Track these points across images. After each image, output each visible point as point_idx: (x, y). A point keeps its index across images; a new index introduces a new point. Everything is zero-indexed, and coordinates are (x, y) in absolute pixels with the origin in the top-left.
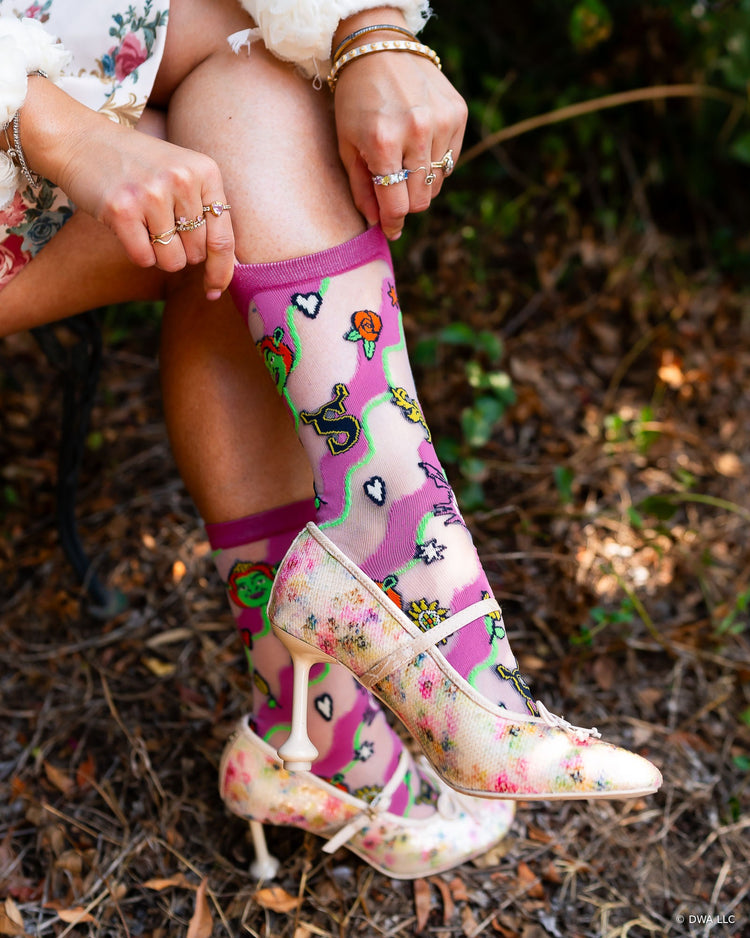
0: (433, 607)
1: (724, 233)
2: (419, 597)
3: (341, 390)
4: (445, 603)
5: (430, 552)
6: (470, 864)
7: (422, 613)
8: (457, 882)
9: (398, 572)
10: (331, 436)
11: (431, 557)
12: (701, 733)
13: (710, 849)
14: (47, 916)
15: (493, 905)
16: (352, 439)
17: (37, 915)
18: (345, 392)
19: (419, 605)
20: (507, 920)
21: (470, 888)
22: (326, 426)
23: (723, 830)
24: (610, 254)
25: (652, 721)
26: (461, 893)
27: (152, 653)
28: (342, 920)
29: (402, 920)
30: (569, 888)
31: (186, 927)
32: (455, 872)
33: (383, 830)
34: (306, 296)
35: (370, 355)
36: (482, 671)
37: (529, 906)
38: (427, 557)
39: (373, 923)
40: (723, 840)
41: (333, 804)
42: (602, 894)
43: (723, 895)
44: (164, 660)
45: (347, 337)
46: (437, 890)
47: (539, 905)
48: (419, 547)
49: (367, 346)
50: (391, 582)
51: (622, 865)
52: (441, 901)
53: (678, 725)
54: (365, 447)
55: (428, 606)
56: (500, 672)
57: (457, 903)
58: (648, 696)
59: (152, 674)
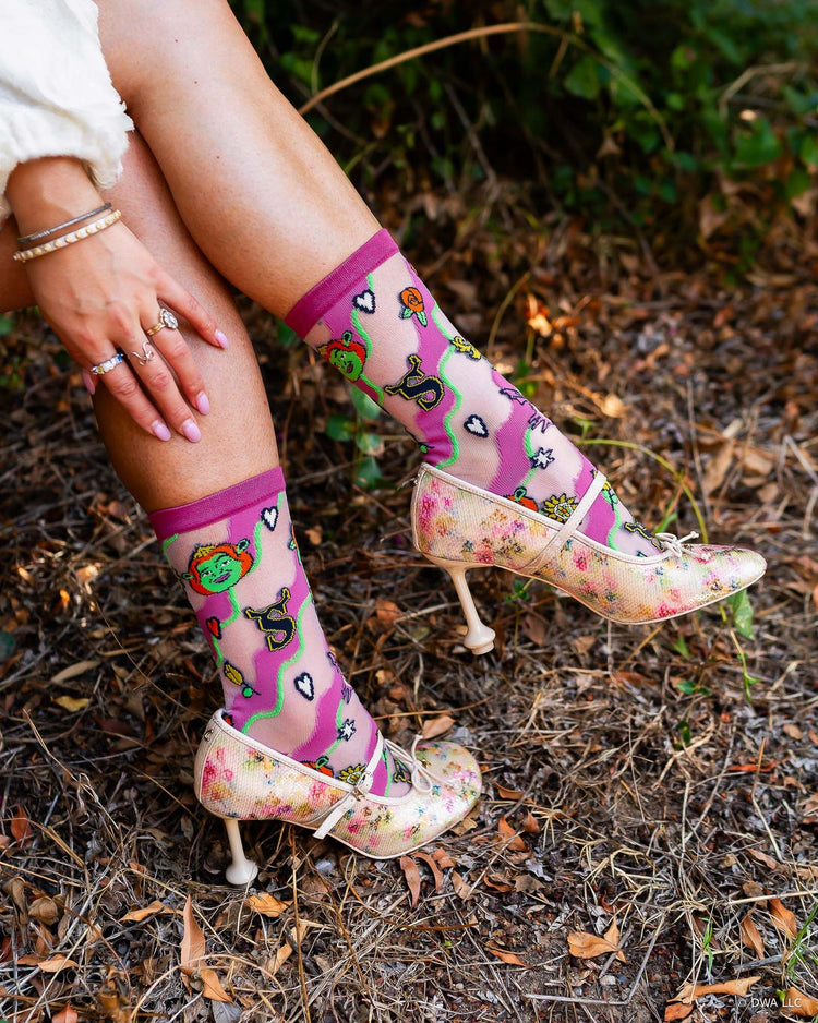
0: (562, 499)
1: (564, 172)
2: (548, 496)
3: (414, 360)
4: (570, 494)
5: (542, 459)
6: (449, 833)
7: (555, 508)
8: (440, 851)
9: (523, 483)
10: (419, 397)
11: (545, 462)
12: (639, 669)
13: (669, 774)
14: (22, 974)
15: (481, 863)
16: (439, 394)
17: (12, 974)
18: (418, 360)
19: (551, 501)
20: (497, 876)
21: (454, 853)
22: (412, 392)
23: (679, 754)
24: (454, 206)
25: (592, 667)
26: (446, 860)
27: (60, 691)
28: (337, 909)
29: (395, 898)
30: (549, 836)
31: (178, 951)
32: (437, 843)
33: (367, 812)
34: (362, 296)
35: (425, 323)
36: (615, 533)
37: (515, 858)
38: (542, 464)
39: (368, 905)
40: (680, 763)
41: (318, 790)
42: (580, 834)
43: (690, 813)
44: (75, 695)
45: (402, 317)
46: (423, 863)
47: (525, 856)
48: (532, 459)
49: (420, 317)
50: (521, 492)
51: (592, 804)
52: (429, 872)
53: (616, 666)
54: (452, 396)
55: (559, 500)
56: (627, 529)
57: (444, 871)
58: (582, 644)
59: (65, 711)
